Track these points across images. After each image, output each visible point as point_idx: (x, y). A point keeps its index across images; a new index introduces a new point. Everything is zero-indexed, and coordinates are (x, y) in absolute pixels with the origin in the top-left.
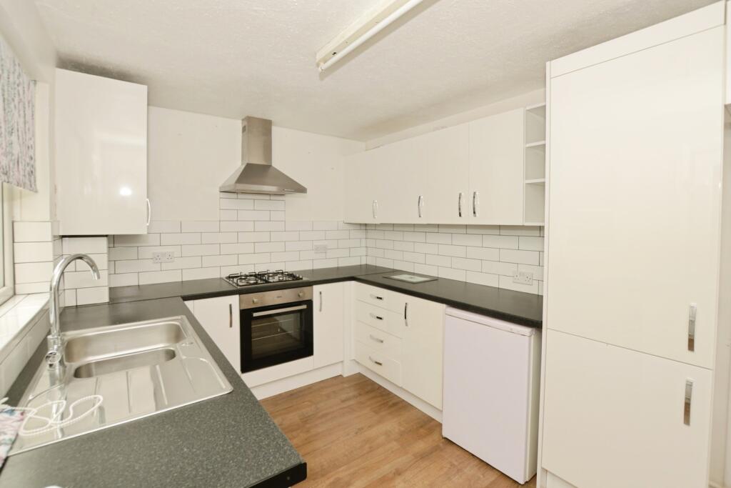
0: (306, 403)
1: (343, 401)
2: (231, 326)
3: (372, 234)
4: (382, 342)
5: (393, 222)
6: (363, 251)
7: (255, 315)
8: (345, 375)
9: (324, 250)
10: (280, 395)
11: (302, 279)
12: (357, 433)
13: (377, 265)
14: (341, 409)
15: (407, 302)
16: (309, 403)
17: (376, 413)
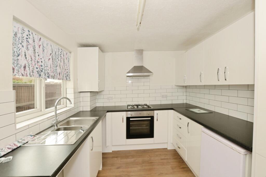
0: (147, 156)
1: (162, 159)
2: (123, 122)
3: (188, 90)
4: (181, 138)
5: (196, 85)
6: (185, 97)
7: (131, 119)
8: (168, 149)
9: (166, 96)
10: (141, 150)
11: (151, 108)
12: (159, 175)
13: (190, 104)
14: (159, 162)
15: (189, 122)
16: (149, 156)
17: (173, 169)
